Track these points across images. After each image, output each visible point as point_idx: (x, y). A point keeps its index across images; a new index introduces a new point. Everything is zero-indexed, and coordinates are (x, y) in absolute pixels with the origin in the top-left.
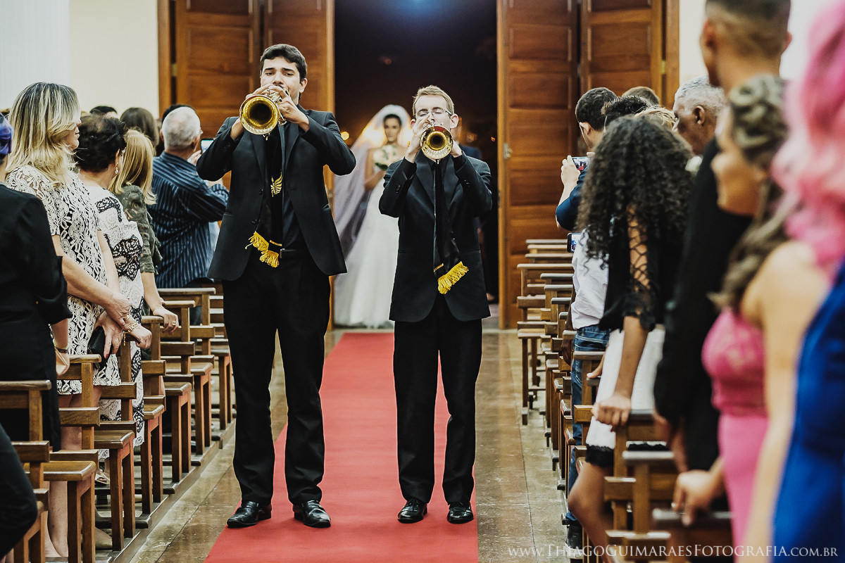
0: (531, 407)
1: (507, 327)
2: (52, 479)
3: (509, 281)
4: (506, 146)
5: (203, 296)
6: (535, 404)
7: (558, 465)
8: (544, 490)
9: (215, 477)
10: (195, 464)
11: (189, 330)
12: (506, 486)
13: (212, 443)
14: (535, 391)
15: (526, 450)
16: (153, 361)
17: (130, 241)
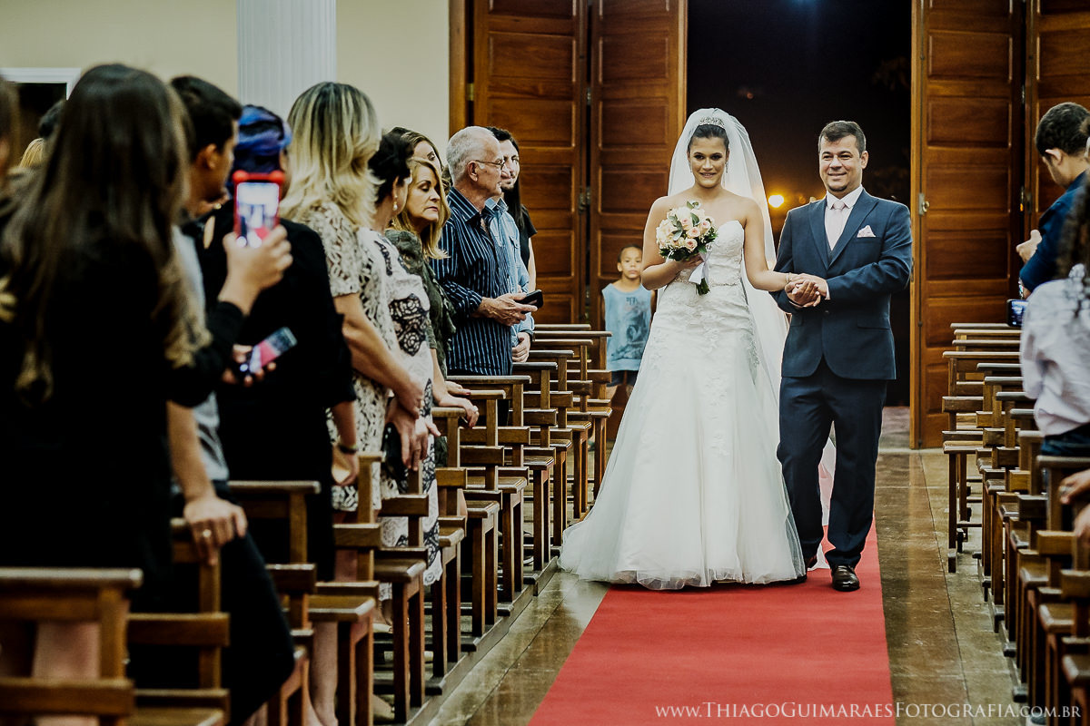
0: (960, 550)
1: (919, 446)
2: (316, 620)
3: (924, 381)
4: (922, 197)
5: (514, 386)
6: (965, 546)
7: (1003, 624)
8: (984, 657)
9: (529, 632)
10: (502, 613)
11: (497, 431)
12: (930, 651)
13: (525, 588)
14: (965, 527)
15: (955, 606)
16: (449, 469)
17: (406, 301)
